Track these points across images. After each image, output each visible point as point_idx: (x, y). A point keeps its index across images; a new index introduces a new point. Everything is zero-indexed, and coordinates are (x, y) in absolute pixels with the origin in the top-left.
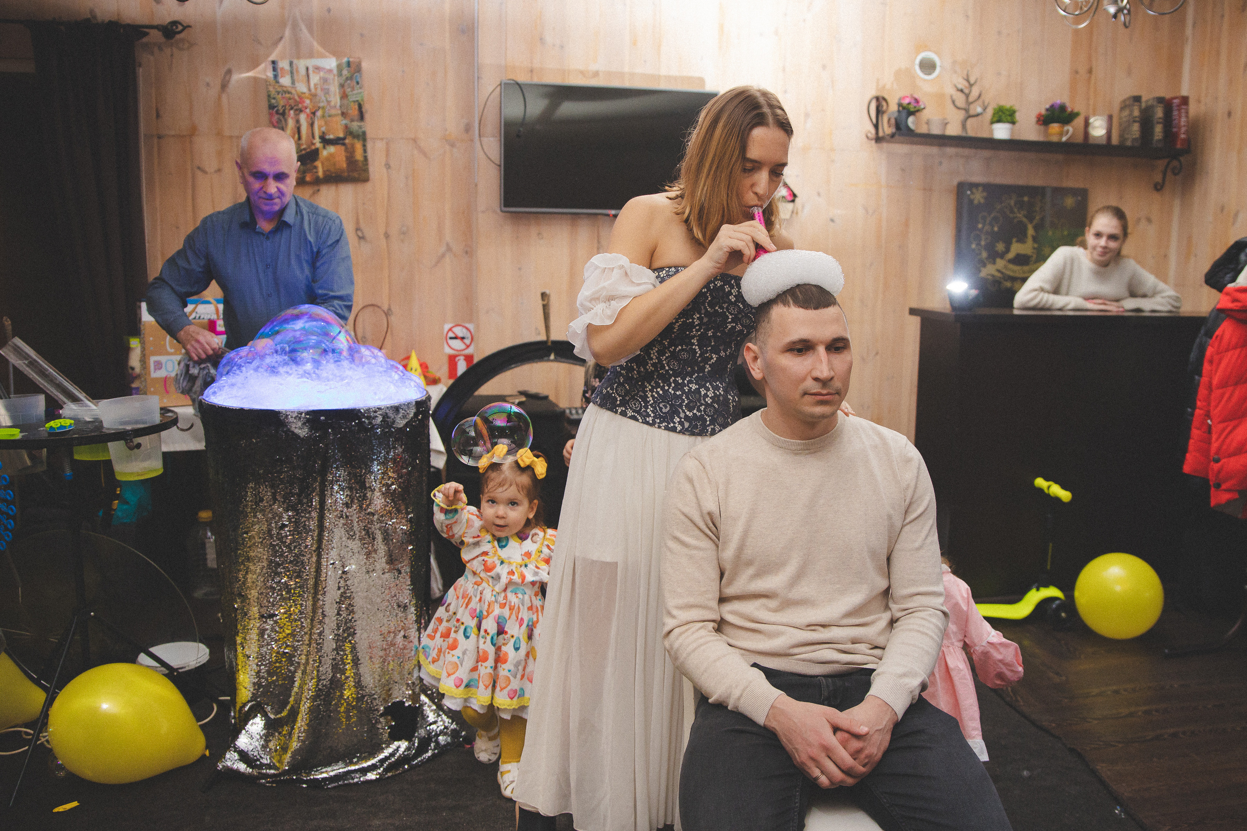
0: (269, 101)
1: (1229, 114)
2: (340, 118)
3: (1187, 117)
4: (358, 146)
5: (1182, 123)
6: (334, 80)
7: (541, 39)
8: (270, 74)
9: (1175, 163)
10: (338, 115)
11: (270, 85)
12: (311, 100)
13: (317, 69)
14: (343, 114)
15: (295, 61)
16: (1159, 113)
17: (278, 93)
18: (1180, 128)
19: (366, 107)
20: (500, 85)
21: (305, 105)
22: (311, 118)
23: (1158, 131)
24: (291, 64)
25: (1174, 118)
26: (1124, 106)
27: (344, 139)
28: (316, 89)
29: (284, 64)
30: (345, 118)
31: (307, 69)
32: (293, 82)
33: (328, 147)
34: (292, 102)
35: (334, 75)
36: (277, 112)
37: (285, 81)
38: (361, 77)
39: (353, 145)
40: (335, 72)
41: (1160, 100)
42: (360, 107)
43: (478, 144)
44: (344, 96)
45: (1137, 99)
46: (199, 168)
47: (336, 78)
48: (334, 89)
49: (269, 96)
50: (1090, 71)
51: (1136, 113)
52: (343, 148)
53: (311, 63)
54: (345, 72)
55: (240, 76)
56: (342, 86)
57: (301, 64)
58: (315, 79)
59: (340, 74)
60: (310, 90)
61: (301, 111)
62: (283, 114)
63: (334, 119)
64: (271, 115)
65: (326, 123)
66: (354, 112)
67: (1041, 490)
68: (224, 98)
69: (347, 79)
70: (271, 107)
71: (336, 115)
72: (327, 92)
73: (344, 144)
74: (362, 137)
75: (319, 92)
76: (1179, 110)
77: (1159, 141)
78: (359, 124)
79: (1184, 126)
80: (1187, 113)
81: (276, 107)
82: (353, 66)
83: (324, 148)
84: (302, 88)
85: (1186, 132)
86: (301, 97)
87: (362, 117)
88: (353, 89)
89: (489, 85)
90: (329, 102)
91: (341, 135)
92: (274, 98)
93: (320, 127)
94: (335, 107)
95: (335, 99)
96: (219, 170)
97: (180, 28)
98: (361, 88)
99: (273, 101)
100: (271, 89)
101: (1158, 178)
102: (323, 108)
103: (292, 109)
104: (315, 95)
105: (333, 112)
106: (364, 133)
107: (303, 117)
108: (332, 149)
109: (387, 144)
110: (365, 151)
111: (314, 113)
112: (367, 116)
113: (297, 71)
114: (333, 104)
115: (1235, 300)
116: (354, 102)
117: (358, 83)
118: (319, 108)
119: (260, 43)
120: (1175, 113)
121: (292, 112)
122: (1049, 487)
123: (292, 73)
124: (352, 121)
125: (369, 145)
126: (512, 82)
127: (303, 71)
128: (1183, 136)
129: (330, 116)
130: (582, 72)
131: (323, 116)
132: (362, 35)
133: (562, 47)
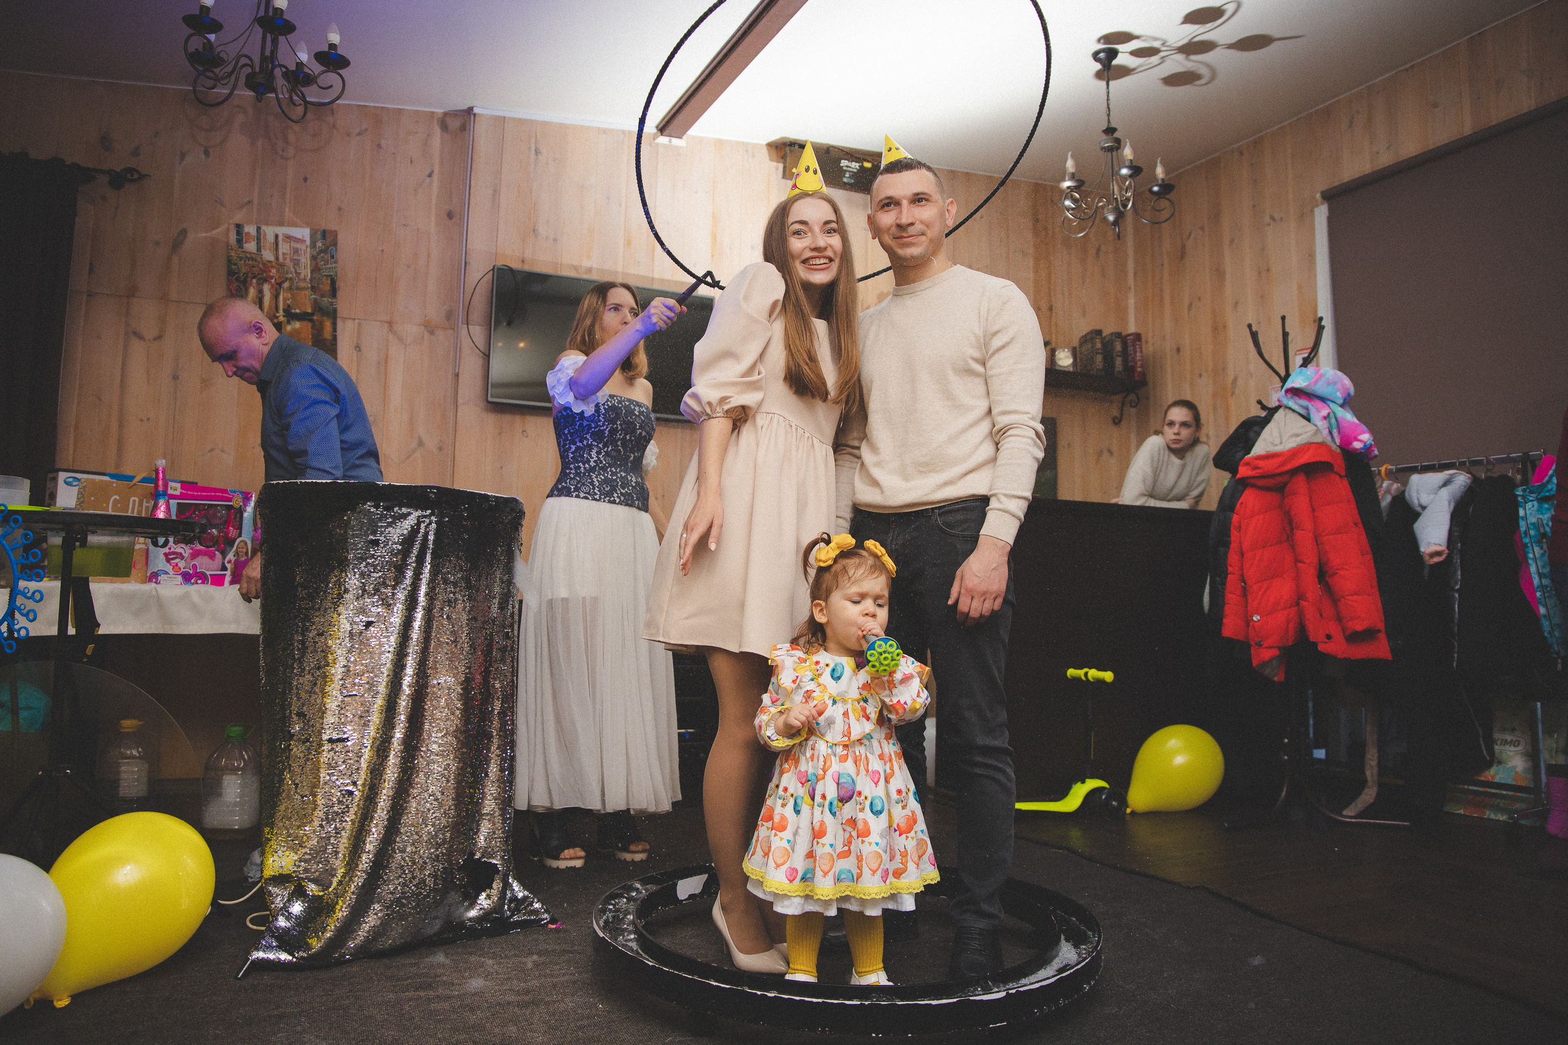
0: (228, 266)
1: (1178, 350)
2: (308, 292)
3: (1141, 352)
4: (328, 324)
5: (1138, 358)
6: (305, 251)
7: (534, 230)
8: (233, 237)
9: (1132, 396)
10: (307, 288)
11: (232, 249)
12: (278, 271)
13: (289, 238)
14: (313, 288)
15: (264, 228)
16: (1118, 347)
17: (241, 259)
18: (1135, 362)
19: (340, 284)
20: (493, 269)
21: (271, 274)
22: (276, 289)
23: (1119, 361)
24: (259, 229)
25: (1129, 352)
26: (1086, 339)
27: (312, 314)
28: (285, 259)
29: (251, 229)
30: (315, 292)
31: (277, 236)
32: (259, 249)
33: (293, 322)
34: (255, 270)
35: (307, 247)
36: (237, 280)
37: (251, 247)
38: (336, 251)
39: (322, 323)
40: (308, 243)
41: (1118, 335)
42: (333, 282)
43: (464, 331)
44: (315, 269)
45: (1099, 332)
46: (135, 333)
47: (309, 249)
48: (305, 260)
49: (229, 261)
50: (1051, 309)
51: (1099, 345)
52: (310, 324)
53: (282, 231)
54: (319, 244)
55: (197, 236)
56: (314, 258)
57: (269, 232)
58: (284, 248)
59: (313, 245)
60: (277, 258)
61: (265, 280)
62: (245, 282)
63: (303, 292)
64: (229, 282)
65: (293, 297)
66: (326, 287)
67: (1076, 680)
68: (175, 259)
69: (321, 251)
70: (231, 273)
71: (304, 289)
72: (296, 263)
73: (311, 321)
74: (333, 315)
75: (288, 261)
76: (1134, 346)
77: (1119, 372)
78: (330, 300)
79: (1140, 360)
80: (1141, 348)
81: (237, 273)
82: (329, 240)
83: (289, 322)
84: (268, 255)
85: (1142, 366)
86: (267, 265)
87: (334, 292)
88: (327, 263)
89: (478, 272)
90: (298, 274)
91: (309, 310)
92: (235, 264)
93: (285, 299)
94: (305, 279)
95: (306, 272)
96: (159, 337)
97: (136, 176)
98: (336, 262)
99: (234, 267)
100: (233, 254)
101: (1115, 412)
102: (291, 279)
103: (254, 277)
104: (282, 265)
105: (302, 284)
106: (335, 310)
107: (266, 288)
108: (297, 325)
109: (359, 324)
110: (335, 330)
111: (280, 285)
112: (339, 294)
113: (265, 238)
114: (302, 276)
115: (1256, 468)
116: (326, 276)
117: (333, 257)
118: (287, 279)
119: (222, 205)
120: (1130, 349)
121: (254, 281)
122: (1086, 674)
123: (258, 239)
124: (323, 296)
125: (339, 323)
126: (505, 267)
127: (271, 238)
128: (1139, 369)
129: (298, 289)
130: (576, 268)
131: (290, 288)
132: (340, 209)
133: (555, 240)
